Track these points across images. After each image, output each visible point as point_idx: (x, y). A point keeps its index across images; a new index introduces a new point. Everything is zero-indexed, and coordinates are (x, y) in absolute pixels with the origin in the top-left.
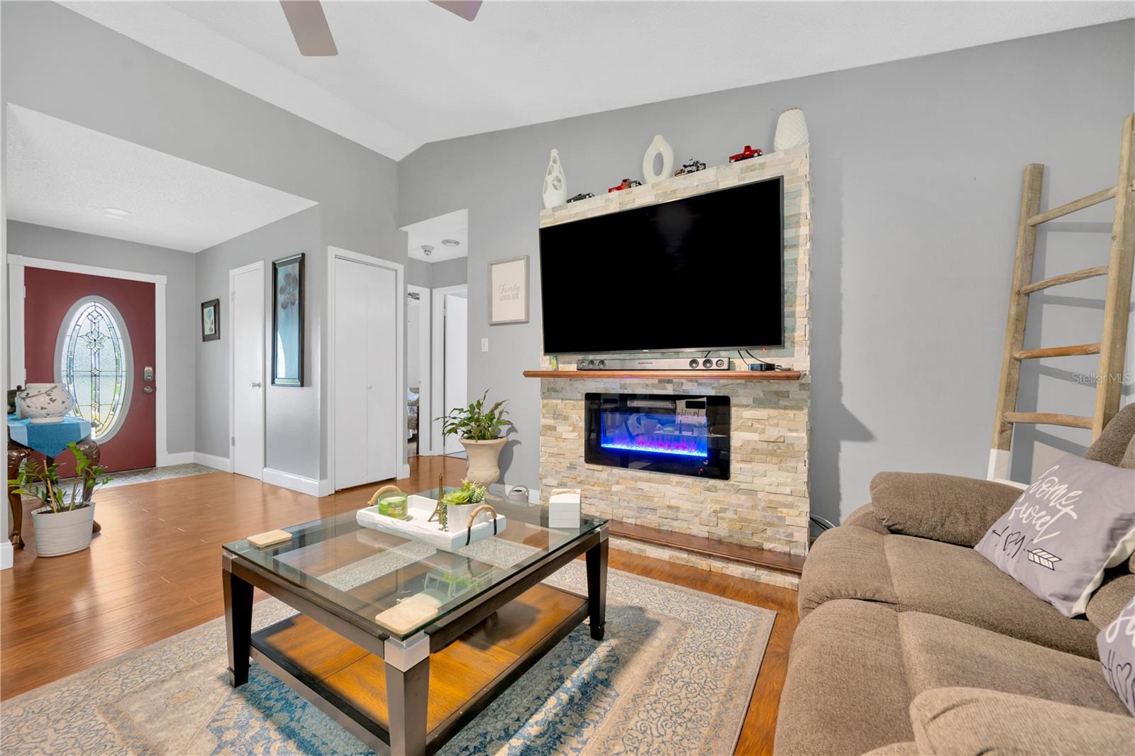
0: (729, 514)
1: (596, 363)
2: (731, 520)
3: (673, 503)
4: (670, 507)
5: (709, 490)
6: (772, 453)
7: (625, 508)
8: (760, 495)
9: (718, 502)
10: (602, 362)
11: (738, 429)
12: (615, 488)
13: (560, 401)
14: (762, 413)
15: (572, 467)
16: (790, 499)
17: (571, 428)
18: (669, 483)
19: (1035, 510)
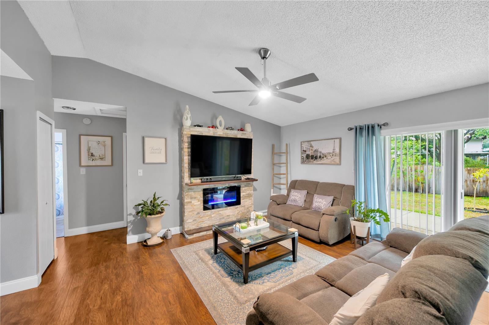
0: (240, 213)
1: (209, 179)
2: (241, 214)
3: (228, 214)
4: (228, 216)
5: (236, 208)
6: (248, 197)
7: (216, 220)
8: (246, 206)
9: (238, 210)
10: (211, 179)
11: (242, 192)
12: (213, 216)
13: (193, 193)
14: (246, 188)
15: (198, 213)
16: (251, 205)
17: (197, 201)
18: (227, 209)
19: (295, 197)
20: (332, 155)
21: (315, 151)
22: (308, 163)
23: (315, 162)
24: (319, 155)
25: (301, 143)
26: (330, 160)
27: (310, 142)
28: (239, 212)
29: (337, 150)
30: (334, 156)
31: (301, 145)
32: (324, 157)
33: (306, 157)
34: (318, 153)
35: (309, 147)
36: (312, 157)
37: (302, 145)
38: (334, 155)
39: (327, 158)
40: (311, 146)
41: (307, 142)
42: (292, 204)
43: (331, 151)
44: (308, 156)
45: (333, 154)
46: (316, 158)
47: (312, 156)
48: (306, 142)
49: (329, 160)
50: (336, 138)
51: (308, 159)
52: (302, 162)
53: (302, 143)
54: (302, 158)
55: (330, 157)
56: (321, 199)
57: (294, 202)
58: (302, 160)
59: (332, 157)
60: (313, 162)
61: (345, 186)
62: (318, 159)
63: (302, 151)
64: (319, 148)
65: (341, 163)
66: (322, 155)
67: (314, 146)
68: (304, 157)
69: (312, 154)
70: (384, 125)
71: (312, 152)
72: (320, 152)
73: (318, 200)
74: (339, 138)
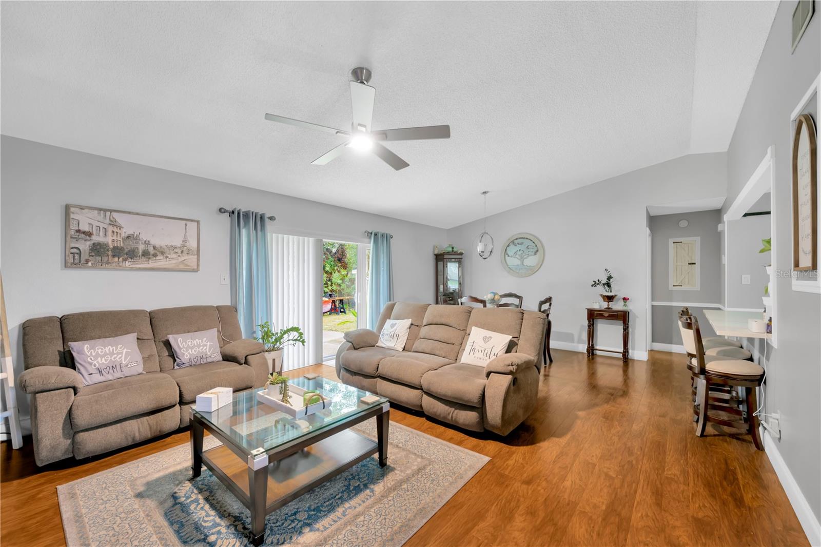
19: (108, 357)
20: (179, 251)
21: (128, 237)
22: (101, 265)
23: (128, 264)
24: (141, 248)
25: (68, 207)
26: (177, 261)
27: (108, 214)
29: (193, 244)
30: (184, 254)
31: (68, 214)
32: (158, 253)
33: (92, 250)
34: (137, 243)
36: (117, 252)
37: (72, 216)
38: (185, 252)
39: (167, 257)
40: (113, 223)
41: (96, 212)
43: (178, 242)
44: (98, 250)
45: (183, 249)
46: (132, 254)
47: (115, 248)
48: (91, 208)
49: (173, 262)
50: (192, 221)
51: (100, 256)
52: (74, 264)
53: (72, 209)
54: (75, 251)
55: (175, 256)
56: (197, 340)
57: (111, 371)
58: (74, 257)
59: (179, 256)
60: (121, 264)
61: (218, 308)
62: (138, 258)
63: (72, 232)
64: (140, 233)
65: (201, 268)
66: (152, 248)
67: (123, 226)
68: (81, 248)
69: (119, 243)
70: (271, 218)
71: (115, 238)
72: (145, 241)
73: (190, 343)
74: (198, 222)
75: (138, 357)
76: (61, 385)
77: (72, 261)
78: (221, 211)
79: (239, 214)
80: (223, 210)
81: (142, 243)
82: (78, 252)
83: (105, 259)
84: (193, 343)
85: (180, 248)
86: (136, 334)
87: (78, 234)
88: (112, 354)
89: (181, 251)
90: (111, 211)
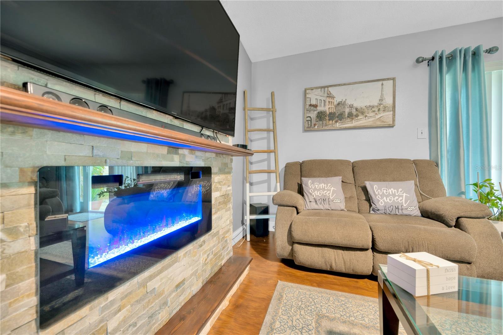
6: (223, 203)
8: (220, 232)
9: (206, 252)
14: (220, 177)
19: (321, 192)
20: (376, 109)
21: (338, 104)
22: (322, 127)
23: (338, 125)
25: (305, 90)
26: (374, 119)
27: (326, 89)
28: (208, 255)
29: (388, 101)
30: (381, 112)
31: (305, 95)
32: (359, 114)
33: (317, 117)
34: (344, 108)
35: (323, 99)
36: (332, 116)
37: (307, 96)
38: (382, 109)
39: (366, 116)
40: (330, 96)
41: (320, 89)
42: (321, 207)
43: (375, 103)
44: (321, 116)
45: (380, 108)
46: (341, 117)
47: (330, 114)
48: (317, 88)
49: (371, 120)
50: (388, 79)
51: (321, 121)
52: (308, 127)
53: (307, 91)
54: (309, 119)
55: (372, 114)
56: (392, 189)
57: (322, 202)
58: (308, 123)
59: (376, 114)
60: (334, 125)
61: (415, 162)
62: (345, 120)
63: (307, 106)
64: (346, 100)
65: (396, 122)
66: (354, 110)
67: (335, 96)
68: (312, 117)
69: (332, 110)
70: (490, 51)
71: (330, 106)
72: (350, 105)
73: (385, 191)
74: (394, 79)
75: (342, 196)
76: (289, 204)
77: (307, 126)
78: (419, 61)
79: (441, 58)
80: (420, 59)
81: (348, 107)
82: (310, 119)
83: (325, 122)
84: (388, 191)
85: (377, 106)
86: (341, 177)
87: (310, 107)
88: (324, 190)
89: (378, 109)
90: (328, 87)
